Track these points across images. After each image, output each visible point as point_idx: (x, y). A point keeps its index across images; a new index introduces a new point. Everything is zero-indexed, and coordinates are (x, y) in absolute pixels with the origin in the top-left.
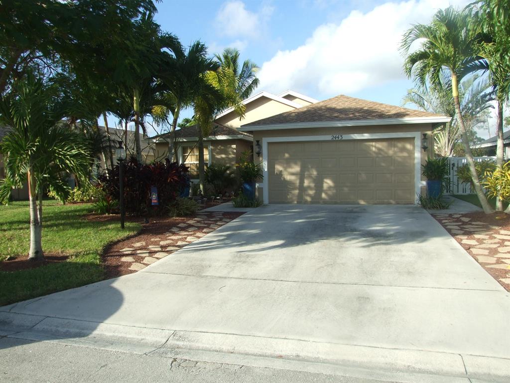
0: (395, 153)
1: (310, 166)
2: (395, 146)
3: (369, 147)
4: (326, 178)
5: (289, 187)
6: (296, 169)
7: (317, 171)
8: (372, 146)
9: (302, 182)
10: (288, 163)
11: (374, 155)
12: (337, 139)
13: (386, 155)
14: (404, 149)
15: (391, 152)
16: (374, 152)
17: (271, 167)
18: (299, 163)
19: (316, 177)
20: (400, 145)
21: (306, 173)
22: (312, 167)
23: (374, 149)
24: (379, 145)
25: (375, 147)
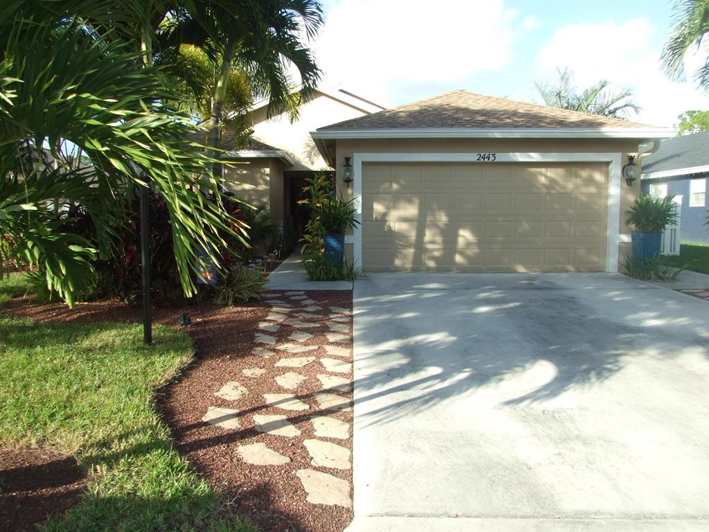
0: (577, 187)
1: (435, 206)
2: (577, 176)
3: (535, 175)
4: (463, 227)
5: (397, 242)
6: (412, 211)
7: (448, 215)
8: (541, 174)
9: (421, 234)
10: (395, 200)
11: (544, 190)
12: (486, 160)
13: (563, 191)
14: (590, 181)
15: (570, 186)
16: (544, 185)
17: (367, 206)
18: (416, 201)
19: (446, 225)
20: (584, 173)
21: (429, 219)
22: (439, 209)
23: (543, 180)
24: (551, 173)
25: (546, 176)
